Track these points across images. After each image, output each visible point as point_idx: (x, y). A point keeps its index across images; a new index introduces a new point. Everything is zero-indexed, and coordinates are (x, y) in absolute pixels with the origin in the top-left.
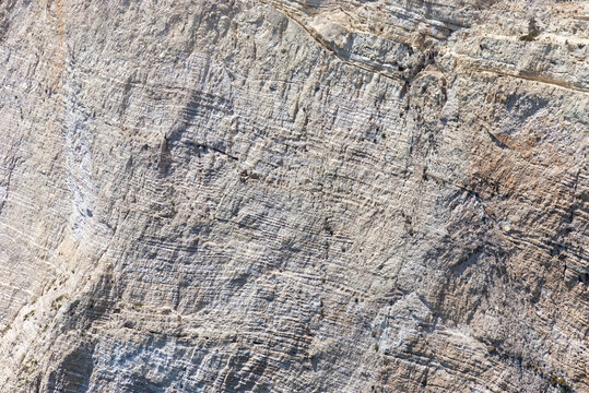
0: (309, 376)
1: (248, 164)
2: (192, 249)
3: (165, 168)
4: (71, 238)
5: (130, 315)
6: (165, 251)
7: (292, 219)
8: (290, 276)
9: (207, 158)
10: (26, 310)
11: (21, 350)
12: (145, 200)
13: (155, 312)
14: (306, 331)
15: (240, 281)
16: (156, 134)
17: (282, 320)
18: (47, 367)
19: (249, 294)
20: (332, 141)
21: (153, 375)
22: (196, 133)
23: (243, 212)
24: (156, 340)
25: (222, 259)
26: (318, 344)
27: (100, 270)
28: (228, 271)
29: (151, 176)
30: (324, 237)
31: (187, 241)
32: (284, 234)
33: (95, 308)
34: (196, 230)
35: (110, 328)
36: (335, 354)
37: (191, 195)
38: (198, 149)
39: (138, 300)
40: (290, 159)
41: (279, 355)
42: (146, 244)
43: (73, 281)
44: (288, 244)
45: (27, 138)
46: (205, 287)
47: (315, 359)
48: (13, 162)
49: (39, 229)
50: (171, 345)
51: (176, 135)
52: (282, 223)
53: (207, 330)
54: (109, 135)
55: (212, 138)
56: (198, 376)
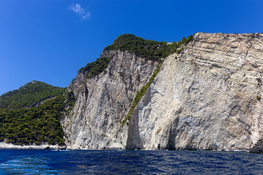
0: (211, 123)
1: (201, 92)
2: (193, 104)
3: (189, 92)
4: (175, 101)
5: (185, 113)
6: (189, 104)
7: (208, 100)
8: (208, 108)
9: (195, 90)
10: (168, 111)
11: (168, 117)
12: (186, 97)
13: (188, 113)
14: (210, 116)
15: (201, 109)
16: (187, 87)
17: (207, 114)
18: (173, 120)
19: (202, 110)
20: (214, 89)
21: (188, 121)
22: (193, 87)
23: (201, 99)
24: (188, 117)
25: (198, 105)
26: (212, 118)
27: (180, 106)
28: (199, 107)
29: (187, 93)
30: (213, 103)
31: (192, 103)
32: (207, 102)
33: (179, 112)
34: (194, 101)
35: (182, 115)
36: (215, 119)
37: (193, 95)
38: (194, 89)
39: (185, 111)
40: (208, 91)
41: (206, 119)
42: (186, 103)
43: (176, 107)
44: (208, 104)
45: (167, 85)
46: (195, 109)
47: (212, 120)
48: (165, 89)
49: (169, 99)
50: (191, 117)
51: (191, 87)
52: (207, 100)
53: (196, 115)
54: (180, 86)
55: (196, 88)
56: (195, 122)
